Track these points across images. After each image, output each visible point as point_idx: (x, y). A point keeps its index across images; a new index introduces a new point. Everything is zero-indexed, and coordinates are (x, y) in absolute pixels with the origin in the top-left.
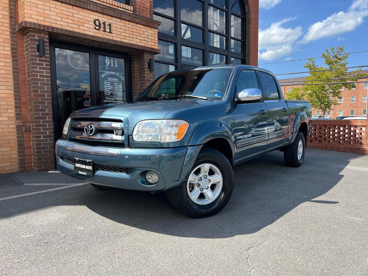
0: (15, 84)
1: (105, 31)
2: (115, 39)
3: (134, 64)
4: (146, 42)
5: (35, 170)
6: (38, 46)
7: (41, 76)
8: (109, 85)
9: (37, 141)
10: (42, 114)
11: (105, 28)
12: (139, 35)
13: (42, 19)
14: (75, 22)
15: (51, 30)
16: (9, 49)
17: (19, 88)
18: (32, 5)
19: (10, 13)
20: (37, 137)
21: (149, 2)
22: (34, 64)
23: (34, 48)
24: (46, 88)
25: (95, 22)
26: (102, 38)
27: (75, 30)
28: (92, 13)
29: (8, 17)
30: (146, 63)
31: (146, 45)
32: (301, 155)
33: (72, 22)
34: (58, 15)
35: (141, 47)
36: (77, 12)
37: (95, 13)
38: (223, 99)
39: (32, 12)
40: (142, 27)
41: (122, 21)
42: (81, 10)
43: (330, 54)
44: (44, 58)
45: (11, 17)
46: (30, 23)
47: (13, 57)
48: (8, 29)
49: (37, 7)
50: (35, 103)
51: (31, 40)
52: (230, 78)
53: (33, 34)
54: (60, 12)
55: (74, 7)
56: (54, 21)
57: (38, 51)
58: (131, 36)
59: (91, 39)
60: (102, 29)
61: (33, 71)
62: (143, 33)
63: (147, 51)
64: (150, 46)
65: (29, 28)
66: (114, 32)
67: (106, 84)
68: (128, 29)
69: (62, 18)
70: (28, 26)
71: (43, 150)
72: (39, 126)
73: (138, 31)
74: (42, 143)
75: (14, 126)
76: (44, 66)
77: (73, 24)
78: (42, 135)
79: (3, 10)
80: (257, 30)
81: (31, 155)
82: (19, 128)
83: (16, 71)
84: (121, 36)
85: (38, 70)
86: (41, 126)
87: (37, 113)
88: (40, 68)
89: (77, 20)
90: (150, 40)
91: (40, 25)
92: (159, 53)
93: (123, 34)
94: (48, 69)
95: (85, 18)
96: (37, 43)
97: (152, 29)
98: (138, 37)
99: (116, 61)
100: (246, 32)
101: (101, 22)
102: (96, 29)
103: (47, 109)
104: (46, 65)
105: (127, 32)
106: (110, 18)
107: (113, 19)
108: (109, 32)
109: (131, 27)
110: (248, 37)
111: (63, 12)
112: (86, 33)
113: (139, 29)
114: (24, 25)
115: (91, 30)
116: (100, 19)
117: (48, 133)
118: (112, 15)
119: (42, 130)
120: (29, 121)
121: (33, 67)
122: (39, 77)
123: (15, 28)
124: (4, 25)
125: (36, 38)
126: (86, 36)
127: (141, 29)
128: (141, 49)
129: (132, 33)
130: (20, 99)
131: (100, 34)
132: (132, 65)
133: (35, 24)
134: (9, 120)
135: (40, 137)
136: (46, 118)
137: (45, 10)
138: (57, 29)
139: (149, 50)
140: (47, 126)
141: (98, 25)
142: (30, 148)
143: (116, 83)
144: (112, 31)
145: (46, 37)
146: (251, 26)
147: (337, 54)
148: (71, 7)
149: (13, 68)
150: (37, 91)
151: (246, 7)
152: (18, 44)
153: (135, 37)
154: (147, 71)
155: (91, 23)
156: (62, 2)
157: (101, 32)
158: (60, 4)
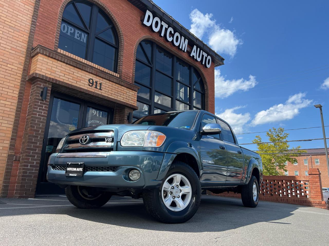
0: (15, 120)
1: (96, 88)
2: (103, 94)
3: (116, 116)
4: (127, 100)
5: (16, 197)
6: (42, 92)
7: (39, 115)
9: (24, 169)
10: (34, 146)
11: (96, 86)
12: (123, 94)
13: (50, 73)
14: (74, 79)
15: (54, 82)
16: (17, 93)
17: (18, 124)
18: (44, 62)
19: (24, 67)
20: (25, 166)
21: (132, 73)
22: (35, 105)
23: (39, 93)
24: (41, 125)
25: (89, 80)
26: (93, 92)
27: (73, 84)
28: (88, 74)
29: (22, 70)
30: (126, 115)
31: (127, 102)
32: (256, 197)
33: (72, 78)
34: (62, 72)
36: (77, 72)
37: (90, 74)
38: (191, 130)
39: (43, 68)
40: (126, 88)
41: (110, 82)
42: (81, 71)
43: (273, 133)
44: (44, 102)
45: (24, 70)
46: (39, 74)
47: (19, 99)
48: (20, 78)
49: (47, 65)
50: (29, 136)
51: (37, 87)
52: (196, 117)
53: (40, 83)
54: (64, 70)
55: (75, 68)
56: (58, 76)
57: (42, 96)
58: (116, 94)
59: (85, 92)
60: (94, 86)
61: (34, 111)
62: (126, 93)
63: (127, 107)
64: (130, 104)
65: (38, 78)
66: (103, 89)
68: (114, 89)
69: (65, 74)
70: (38, 77)
71: (27, 178)
72: (28, 156)
73: (122, 91)
74: (28, 172)
75: (6, 155)
76: (44, 108)
77: (73, 79)
78: (29, 165)
79: (19, 64)
80: (213, 103)
81: (15, 183)
82: (10, 157)
83: (19, 110)
84: (108, 93)
85: (38, 110)
86: (30, 156)
87: (29, 145)
88: (40, 109)
89: (76, 77)
90: (131, 99)
91: (47, 77)
92: (137, 110)
93: (110, 92)
94: (46, 110)
95: (83, 77)
96: (41, 90)
97: (133, 91)
98: (122, 96)
99: (101, 112)
100: (205, 103)
101: (94, 81)
102: (89, 85)
103: (38, 142)
104: (45, 107)
105: (113, 90)
106: (102, 79)
107: (104, 80)
108: (99, 89)
109: (117, 87)
110: (207, 108)
111: (66, 71)
112: (81, 87)
113: (123, 89)
114: (34, 75)
115: (86, 85)
116: (94, 79)
117: (35, 164)
118: (103, 77)
119: (30, 160)
120: (20, 152)
121: (34, 108)
122: (37, 116)
123: (26, 78)
124: (17, 75)
125: (42, 86)
126: (81, 90)
127: (125, 90)
128: (123, 104)
129: (117, 92)
130: (16, 133)
131: (92, 89)
132: (114, 117)
133: (43, 75)
134: (3, 150)
135: (27, 166)
136: (36, 150)
137: (53, 68)
138: (60, 81)
139: (130, 106)
140: (36, 157)
141: (91, 83)
142: (15, 176)
144: (101, 88)
145: (50, 86)
146: (209, 99)
147: (279, 134)
148: (73, 68)
149: (17, 108)
150: (34, 127)
151: (205, 86)
152: (25, 90)
153: (119, 95)
154: (126, 122)
155: (86, 80)
156: (67, 64)
157: (93, 88)
158: (65, 64)
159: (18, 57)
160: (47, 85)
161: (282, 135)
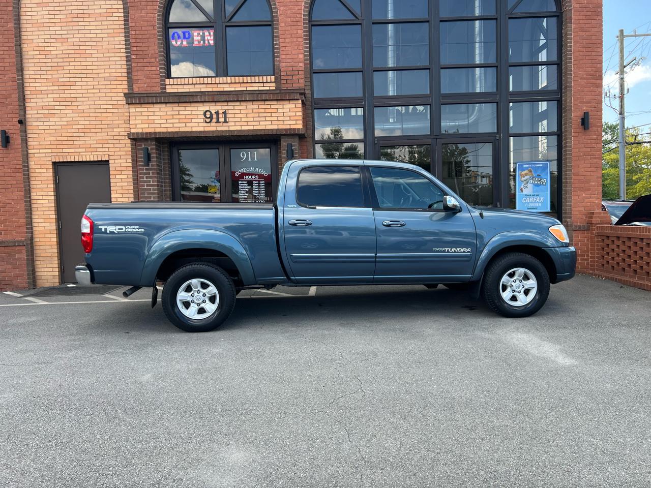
2: (232, 128)
4: (281, 123)
7: (147, 185)
8: (246, 185)
11: (218, 118)
12: (269, 115)
13: (146, 126)
14: (181, 121)
16: (130, 161)
18: (137, 114)
21: (303, 61)
22: (141, 174)
23: (141, 158)
24: (152, 198)
25: (205, 114)
26: (214, 131)
27: (181, 130)
28: (201, 104)
33: (177, 121)
34: (163, 117)
35: (270, 131)
36: (183, 109)
37: (205, 104)
39: (137, 122)
40: (275, 102)
41: (242, 103)
42: (188, 105)
44: (151, 167)
46: (133, 133)
49: (141, 115)
51: (138, 150)
53: (140, 143)
54: (164, 113)
55: (180, 105)
56: (158, 126)
58: (256, 119)
59: (198, 136)
60: (214, 120)
61: (141, 182)
62: (275, 111)
65: (134, 138)
66: (231, 120)
67: (242, 185)
68: (251, 111)
69: (167, 119)
73: (267, 111)
76: (151, 175)
77: (179, 123)
84: (241, 122)
85: (145, 179)
88: (147, 177)
89: (183, 117)
90: (288, 118)
91: (142, 134)
93: (243, 119)
94: (155, 177)
95: (193, 113)
97: (292, 102)
98: (268, 119)
99: (255, 153)
101: (213, 112)
102: (206, 122)
104: (153, 173)
105: (249, 115)
106: (226, 104)
107: (230, 104)
108: (223, 122)
109: (256, 107)
111: (168, 113)
112: (194, 129)
113: (269, 107)
115: (200, 125)
116: (212, 108)
118: (225, 100)
121: (141, 178)
122: (146, 187)
125: (143, 147)
126: (193, 134)
127: (273, 106)
129: (257, 115)
131: (213, 127)
133: (137, 134)
137: (149, 116)
138: (160, 133)
141: (209, 117)
143: (256, 181)
144: (227, 119)
148: (177, 105)
153: (263, 119)
155: (200, 116)
156: (166, 103)
157: (213, 124)
158: (164, 105)
159: (122, 114)
160: (149, 143)
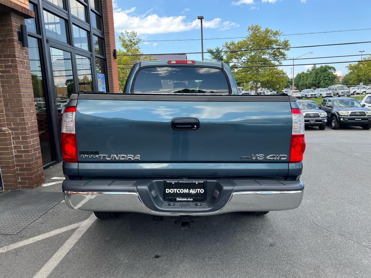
30: (15, 31)
147: (131, 38)
154: (17, 45)
161: (134, 40)
